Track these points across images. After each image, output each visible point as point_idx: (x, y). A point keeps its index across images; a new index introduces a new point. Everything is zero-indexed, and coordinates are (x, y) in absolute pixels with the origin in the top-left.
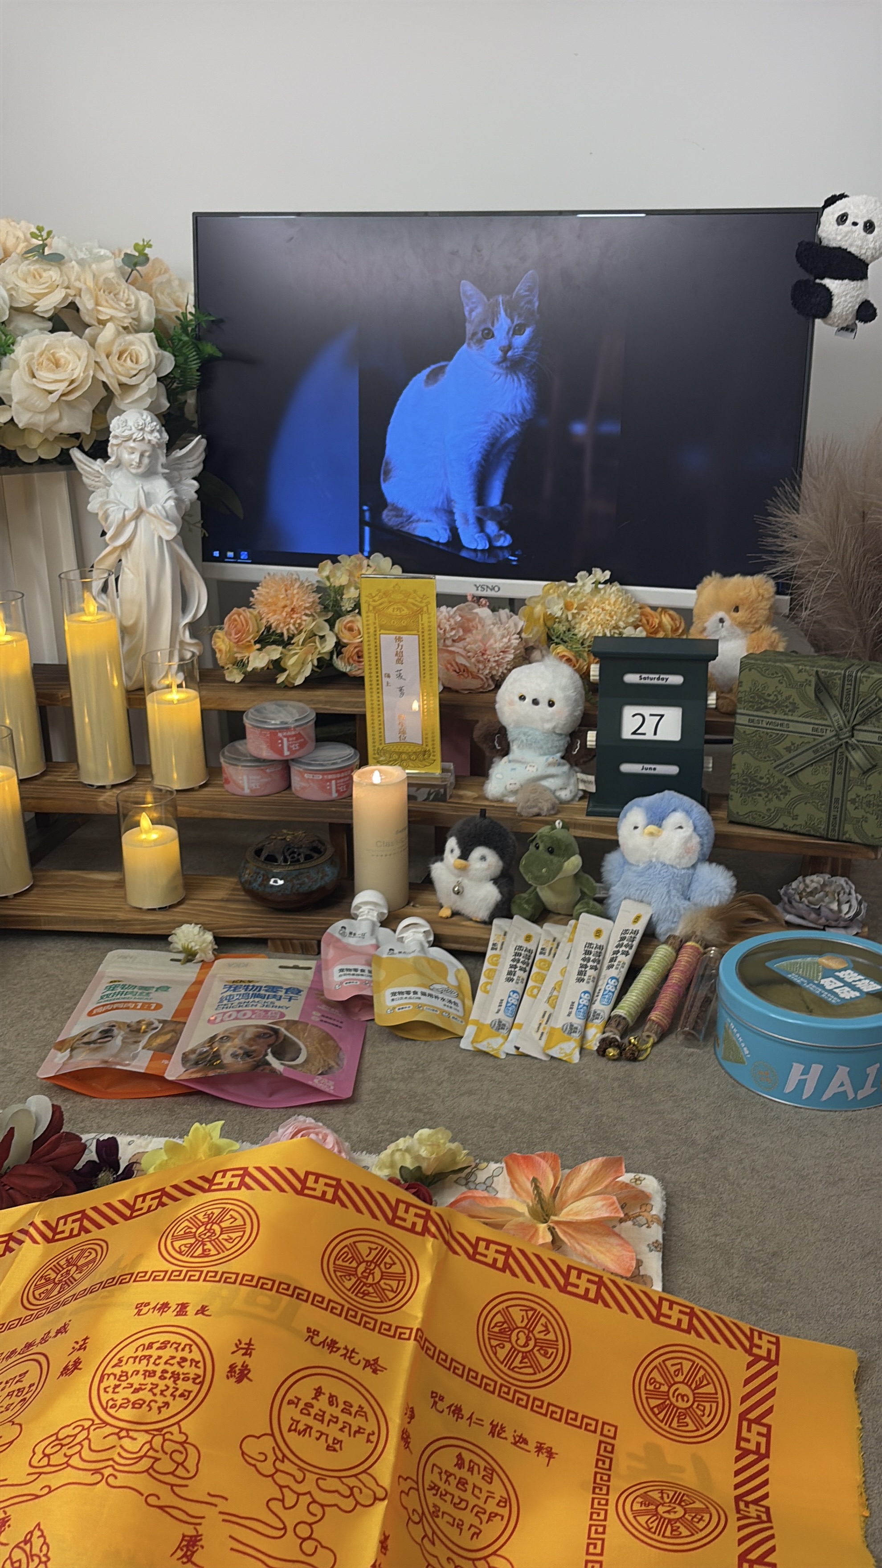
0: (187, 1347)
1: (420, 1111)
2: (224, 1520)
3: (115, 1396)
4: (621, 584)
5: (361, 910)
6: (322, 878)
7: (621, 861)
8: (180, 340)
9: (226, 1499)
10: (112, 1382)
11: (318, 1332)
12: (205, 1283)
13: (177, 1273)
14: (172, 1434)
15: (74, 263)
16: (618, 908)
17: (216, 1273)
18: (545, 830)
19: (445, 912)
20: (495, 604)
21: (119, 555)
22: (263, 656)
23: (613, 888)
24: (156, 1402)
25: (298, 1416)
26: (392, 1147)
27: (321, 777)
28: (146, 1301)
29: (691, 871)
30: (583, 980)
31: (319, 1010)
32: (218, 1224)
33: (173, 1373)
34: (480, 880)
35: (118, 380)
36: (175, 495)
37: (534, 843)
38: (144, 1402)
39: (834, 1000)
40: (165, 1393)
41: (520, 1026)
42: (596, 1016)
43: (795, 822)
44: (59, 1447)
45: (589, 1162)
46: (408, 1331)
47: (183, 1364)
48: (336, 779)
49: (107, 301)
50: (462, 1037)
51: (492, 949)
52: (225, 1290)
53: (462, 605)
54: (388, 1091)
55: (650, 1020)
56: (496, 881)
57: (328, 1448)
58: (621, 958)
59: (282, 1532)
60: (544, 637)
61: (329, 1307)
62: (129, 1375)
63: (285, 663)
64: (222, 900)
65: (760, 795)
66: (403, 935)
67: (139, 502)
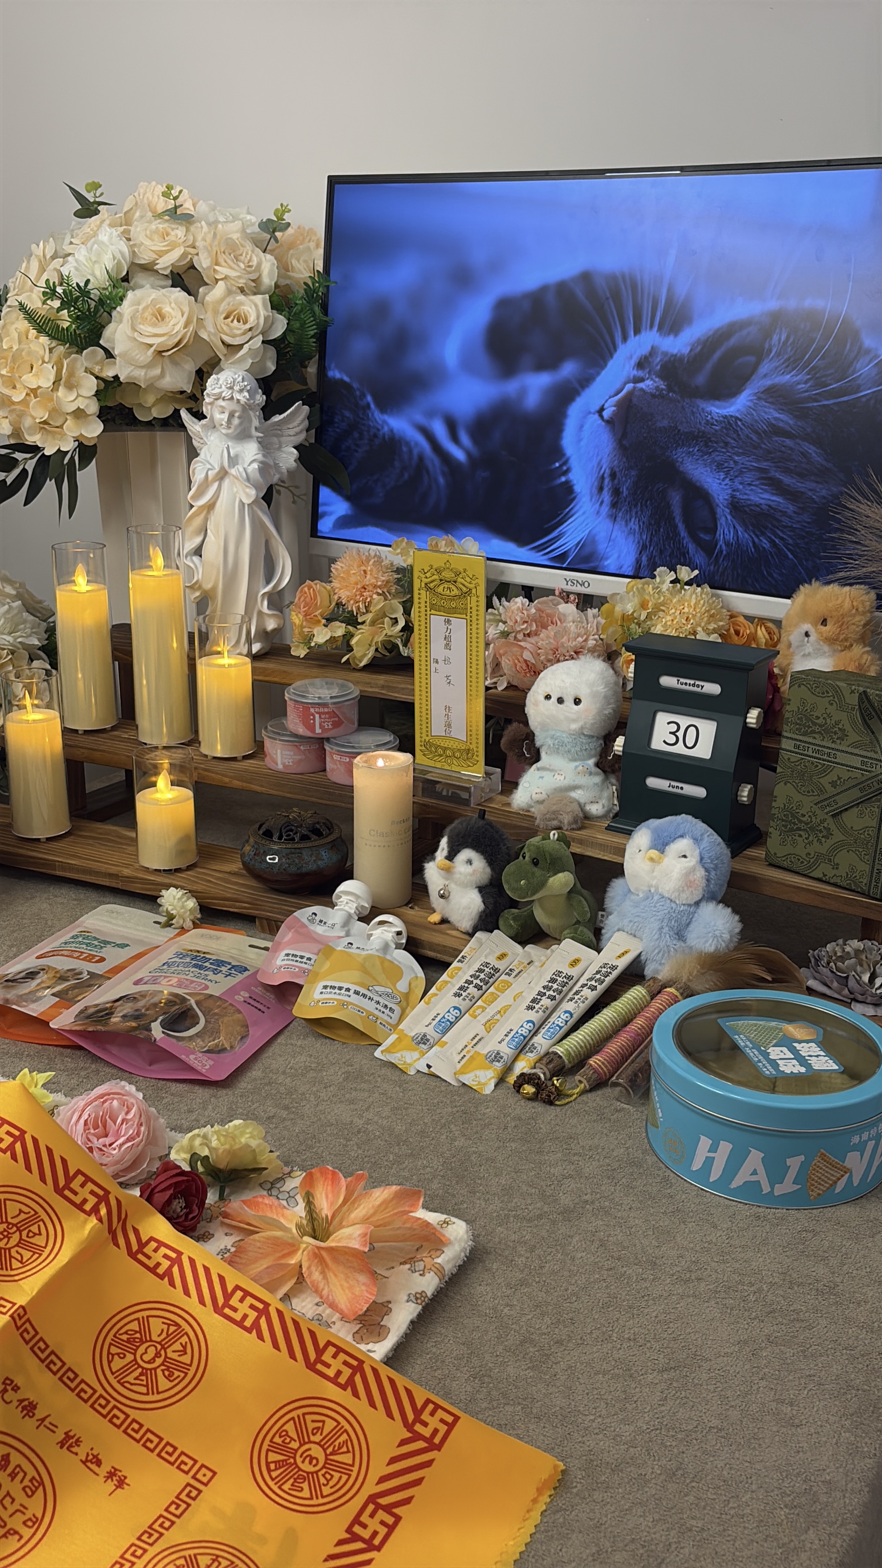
1: (286, 1108)
5: (341, 899)
6: (315, 861)
7: (623, 890)
8: (297, 304)
15: (203, 223)
16: (609, 939)
19: (435, 918)
22: (327, 632)
26: (196, 1131)
29: (691, 909)
30: (532, 1008)
31: (249, 992)
34: (465, 886)
35: (222, 339)
37: (522, 852)
39: (768, 1071)
42: (533, 1048)
43: (835, 872)
45: (382, 1189)
46: (9, 1306)
49: (226, 262)
51: (459, 961)
53: (544, 598)
54: (270, 1084)
55: (589, 1064)
56: (482, 889)
58: (588, 992)
64: (230, 873)
65: (800, 836)
66: (373, 932)
67: (222, 464)
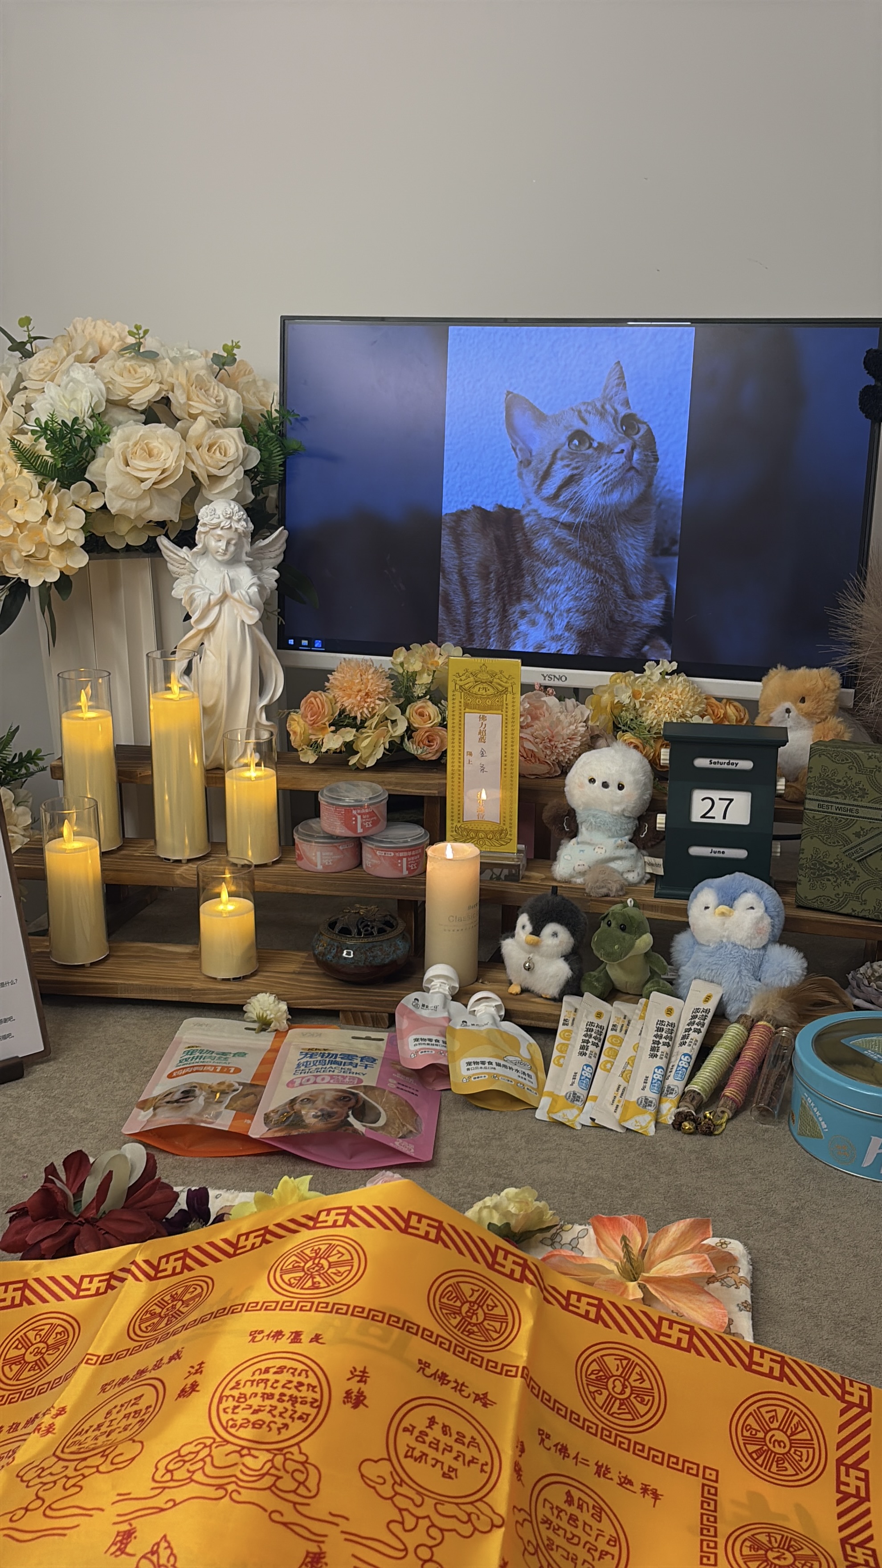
0: (304, 1373)
1: (500, 1176)
2: (346, 1540)
3: (235, 1417)
4: (688, 676)
5: (433, 983)
6: (394, 951)
7: (691, 941)
8: (266, 436)
9: (347, 1519)
10: (231, 1403)
11: (429, 1365)
12: (317, 1313)
13: (289, 1304)
14: (292, 1454)
15: (166, 360)
16: (689, 987)
17: (328, 1304)
18: (617, 907)
19: (515, 989)
20: (562, 694)
21: (202, 639)
22: (338, 738)
23: (683, 968)
24: (275, 1423)
25: (413, 1444)
26: (478, 1205)
27: (392, 855)
28: (260, 1329)
29: (761, 952)
30: (656, 1056)
31: (395, 1078)
32: (326, 1259)
33: (291, 1396)
34: (551, 957)
35: (207, 471)
36: (258, 582)
37: (606, 920)
38: (264, 1423)
40: (284, 1415)
41: (595, 1099)
42: (670, 1091)
43: (863, 907)
44: (181, 1463)
45: (676, 1224)
46: (514, 1369)
47: (300, 1388)
48: (407, 857)
49: (198, 397)
50: (536, 1108)
51: (564, 1024)
52: (337, 1320)
53: (530, 693)
54: (467, 1157)
55: (724, 1096)
56: (567, 958)
57: (444, 1475)
58: (693, 1035)
59: (402, 1554)
60: (611, 725)
61: (438, 1341)
62: (248, 1397)
63: (357, 746)
64: (294, 973)
65: (829, 880)
66: (475, 1009)
67: (224, 587)
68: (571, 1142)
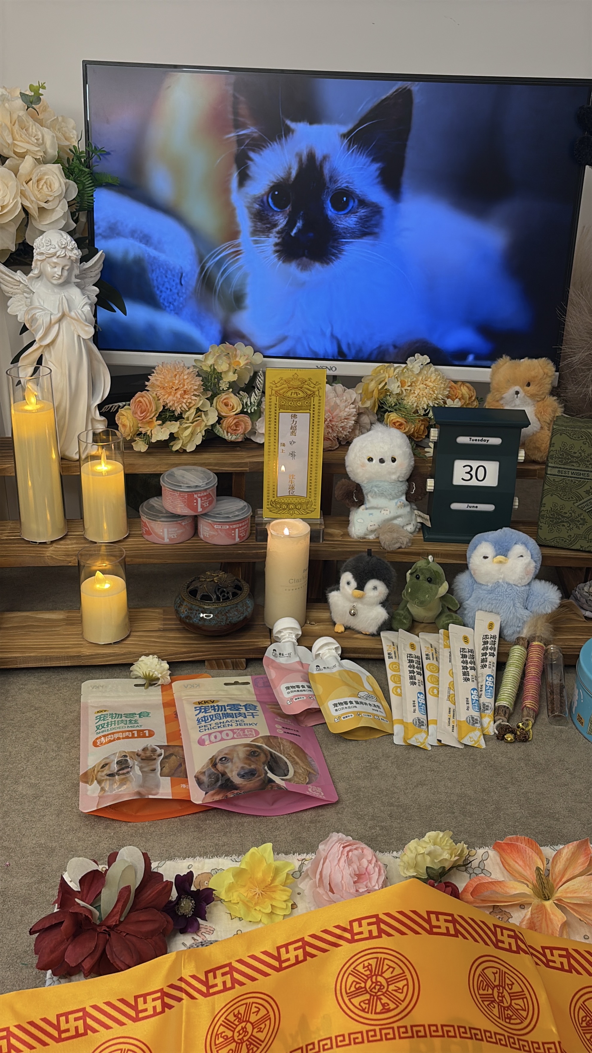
4: (437, 365)
5: (282, 634)
6: (246, 610)
7: (470, 581)
12: (402, 1041)
13: (372, 1033)
16: (475, 618)
19: (340, 629)
20: (333, 381)
22: (165, 430)
23: (467, 602)
27: (228, 527)
29: (527, 588)
30: (468, 679)
31: (279, 723)
34: (372, 604)
35: (38, 204)
37: (415, 575)
41: (435, 722)
43: (589, 544)
45: (568, 846)
46: (553, 1046)
48: (239, 528)
49: (21, 137)
50: (392, 735)
51: (389, 658)
52: (421, 1045)
55: (525, 706)
56: (383, 604)
63: (180, 435)
64: (160, 630)
65: (564, 526)
66: (321, 654)
67: (63, 308)
68: (430, 763)
